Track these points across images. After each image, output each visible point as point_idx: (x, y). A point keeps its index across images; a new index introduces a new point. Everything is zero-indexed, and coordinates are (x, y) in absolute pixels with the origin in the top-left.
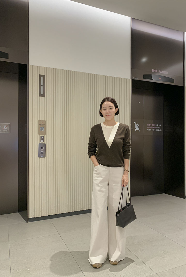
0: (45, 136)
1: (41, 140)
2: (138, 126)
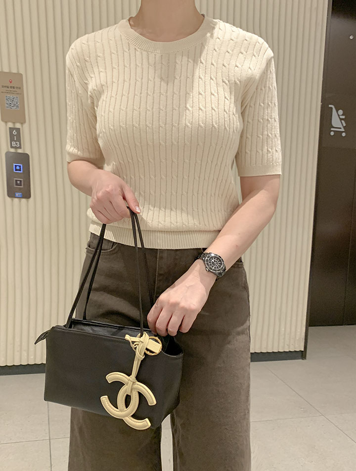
0: (25, 130)
1: (12, 140)
2: (341, 119)
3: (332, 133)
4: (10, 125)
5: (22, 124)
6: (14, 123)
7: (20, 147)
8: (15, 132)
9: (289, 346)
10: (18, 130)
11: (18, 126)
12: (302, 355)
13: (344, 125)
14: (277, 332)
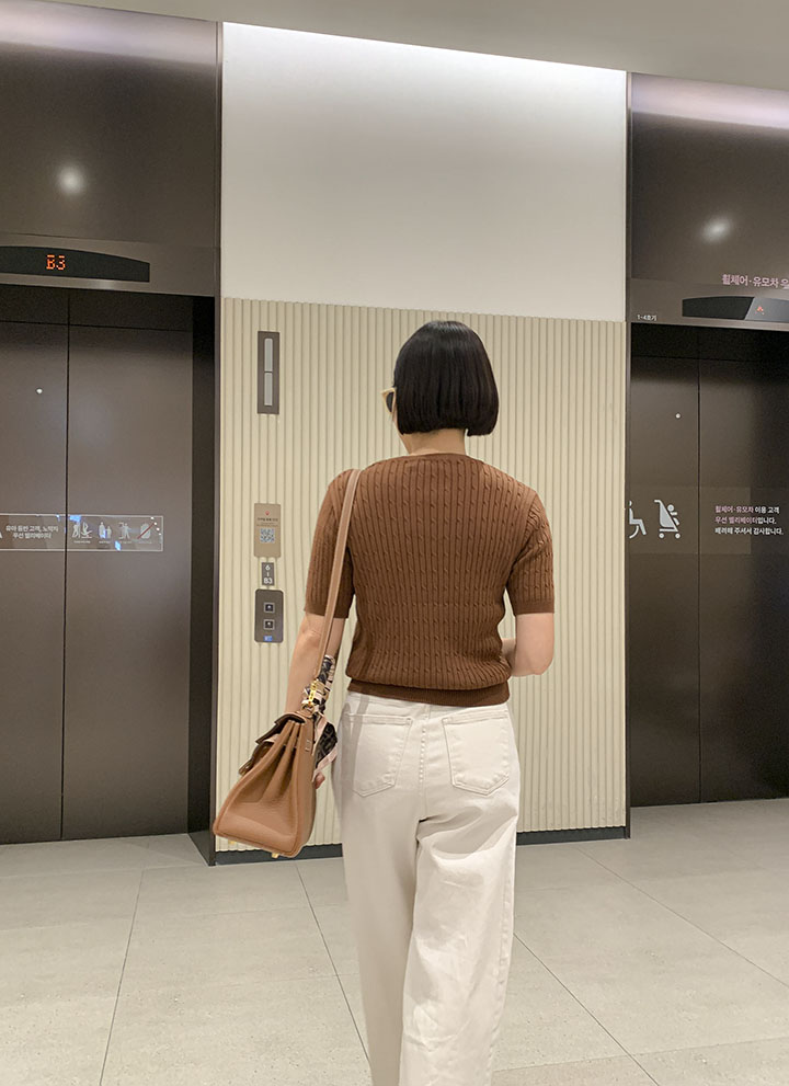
0: (280, 565)
1: (264, 576)
2: (672, 517)
3: (662, 536)
4: (263, 560)
5: (277, 558)
6: (267, 558)
7: (273, 584)
8: (268, 568)
10: (272, 565)
11: (272, 560)
12: (624, 832)
13: (678, 523)
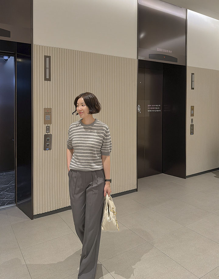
0: (51, 126)
1: (47, 130)
2: (139, 108)
4: (47, 125)
5: (50, 124)
7: (49, 132)
8: (48, 127)
9: (132, 188)
12: (136, 190)
14: (128, 184)
